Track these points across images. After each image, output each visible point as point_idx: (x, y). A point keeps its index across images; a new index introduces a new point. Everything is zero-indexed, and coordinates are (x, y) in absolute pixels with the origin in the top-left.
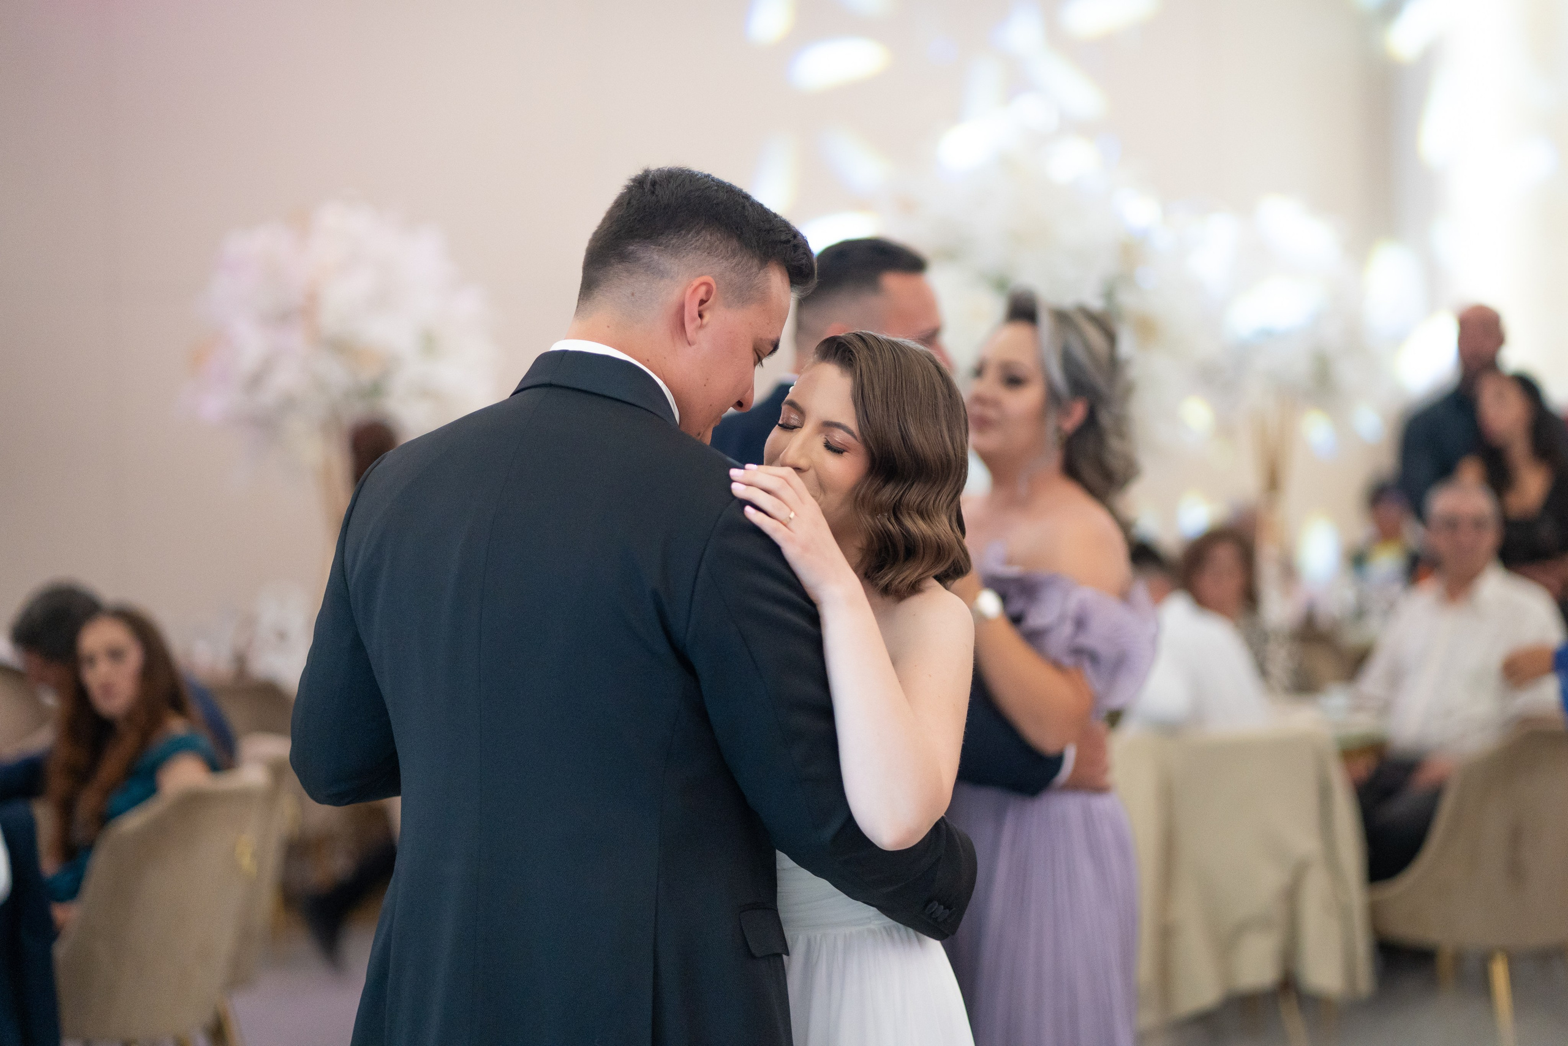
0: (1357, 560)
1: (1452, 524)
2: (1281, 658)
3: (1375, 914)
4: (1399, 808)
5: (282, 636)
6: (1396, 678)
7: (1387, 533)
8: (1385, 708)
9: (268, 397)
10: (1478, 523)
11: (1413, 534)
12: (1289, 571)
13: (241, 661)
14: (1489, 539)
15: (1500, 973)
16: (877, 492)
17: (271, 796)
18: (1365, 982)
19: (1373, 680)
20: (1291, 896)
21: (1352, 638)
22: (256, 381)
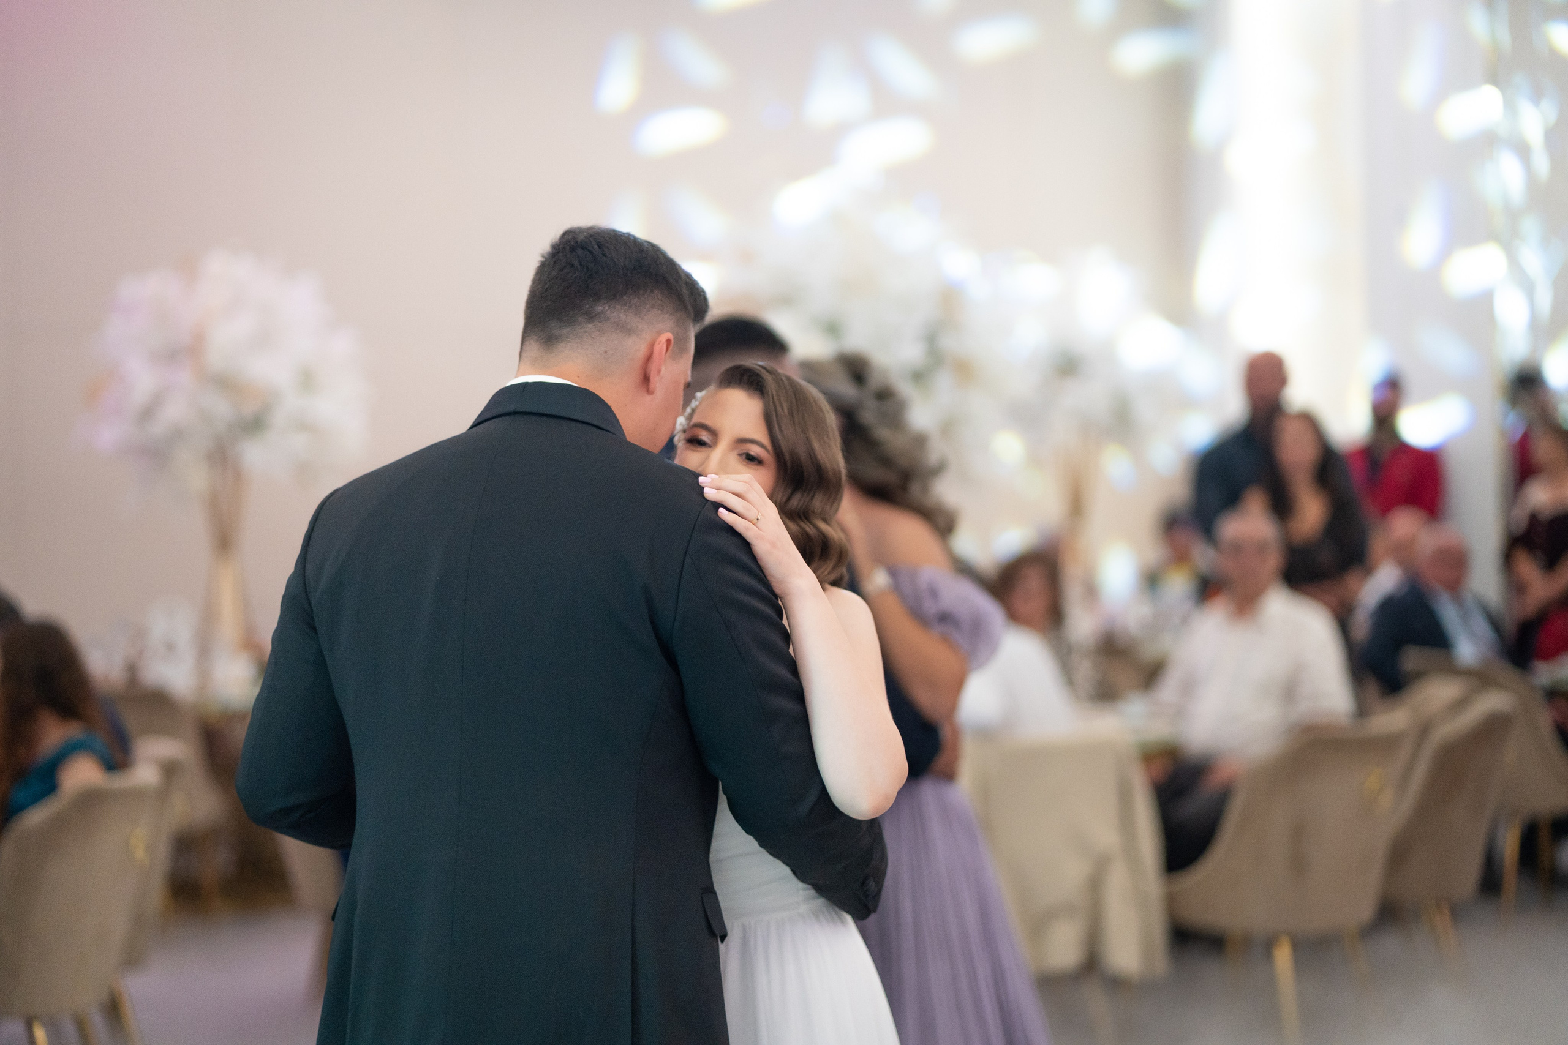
0: (1151, 581)
1: (1237, 548)
2: (1085, 669)
3: (1171, 902)
4: (1192, 807)
5: (170, 647)
6: (1189, 687)
7: (1179, 557)
8: (1180, 713)
9: (158, 428)
10: (1261, 548)
11: (1203, 556)
12: (1092, 591)
13: (132, 670)
14: (1273, 561)
15: (1283, 956)
16: (789, 498)
17: (162, 794)
18: (1161, 964)
19: (1168, 690)
20: (1095, 885)
21: (1150, 651)
22: (147, 413)
